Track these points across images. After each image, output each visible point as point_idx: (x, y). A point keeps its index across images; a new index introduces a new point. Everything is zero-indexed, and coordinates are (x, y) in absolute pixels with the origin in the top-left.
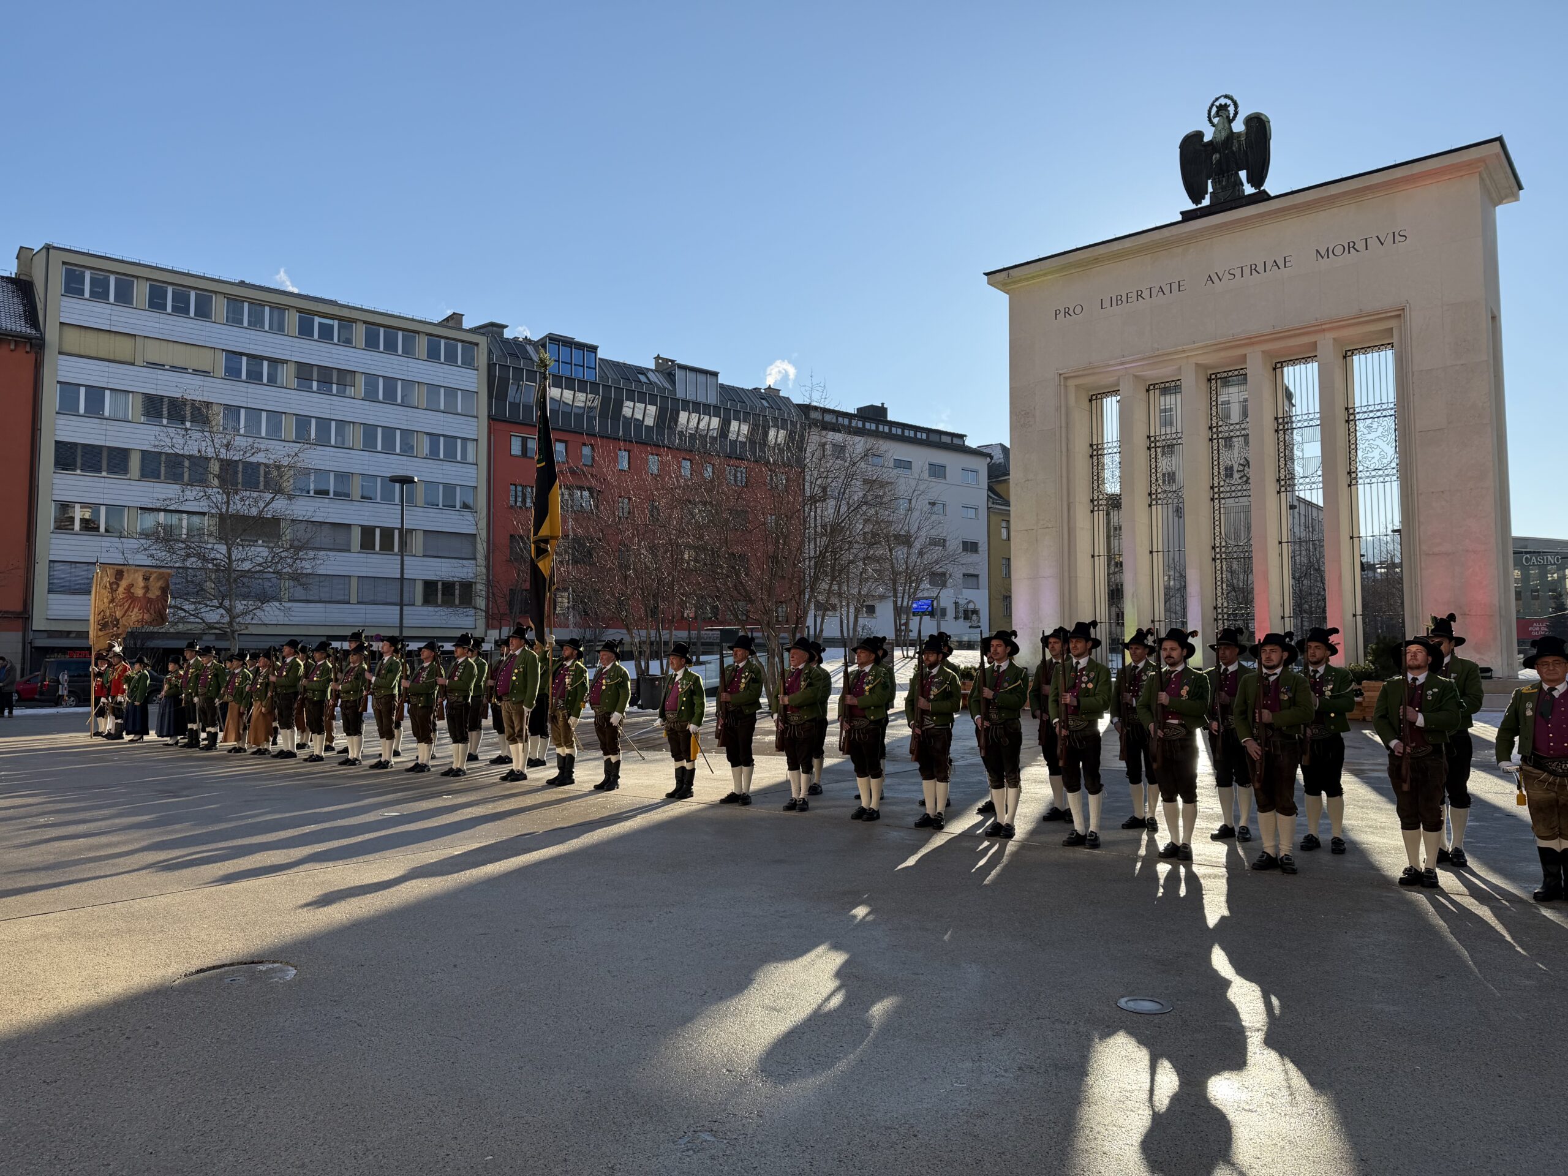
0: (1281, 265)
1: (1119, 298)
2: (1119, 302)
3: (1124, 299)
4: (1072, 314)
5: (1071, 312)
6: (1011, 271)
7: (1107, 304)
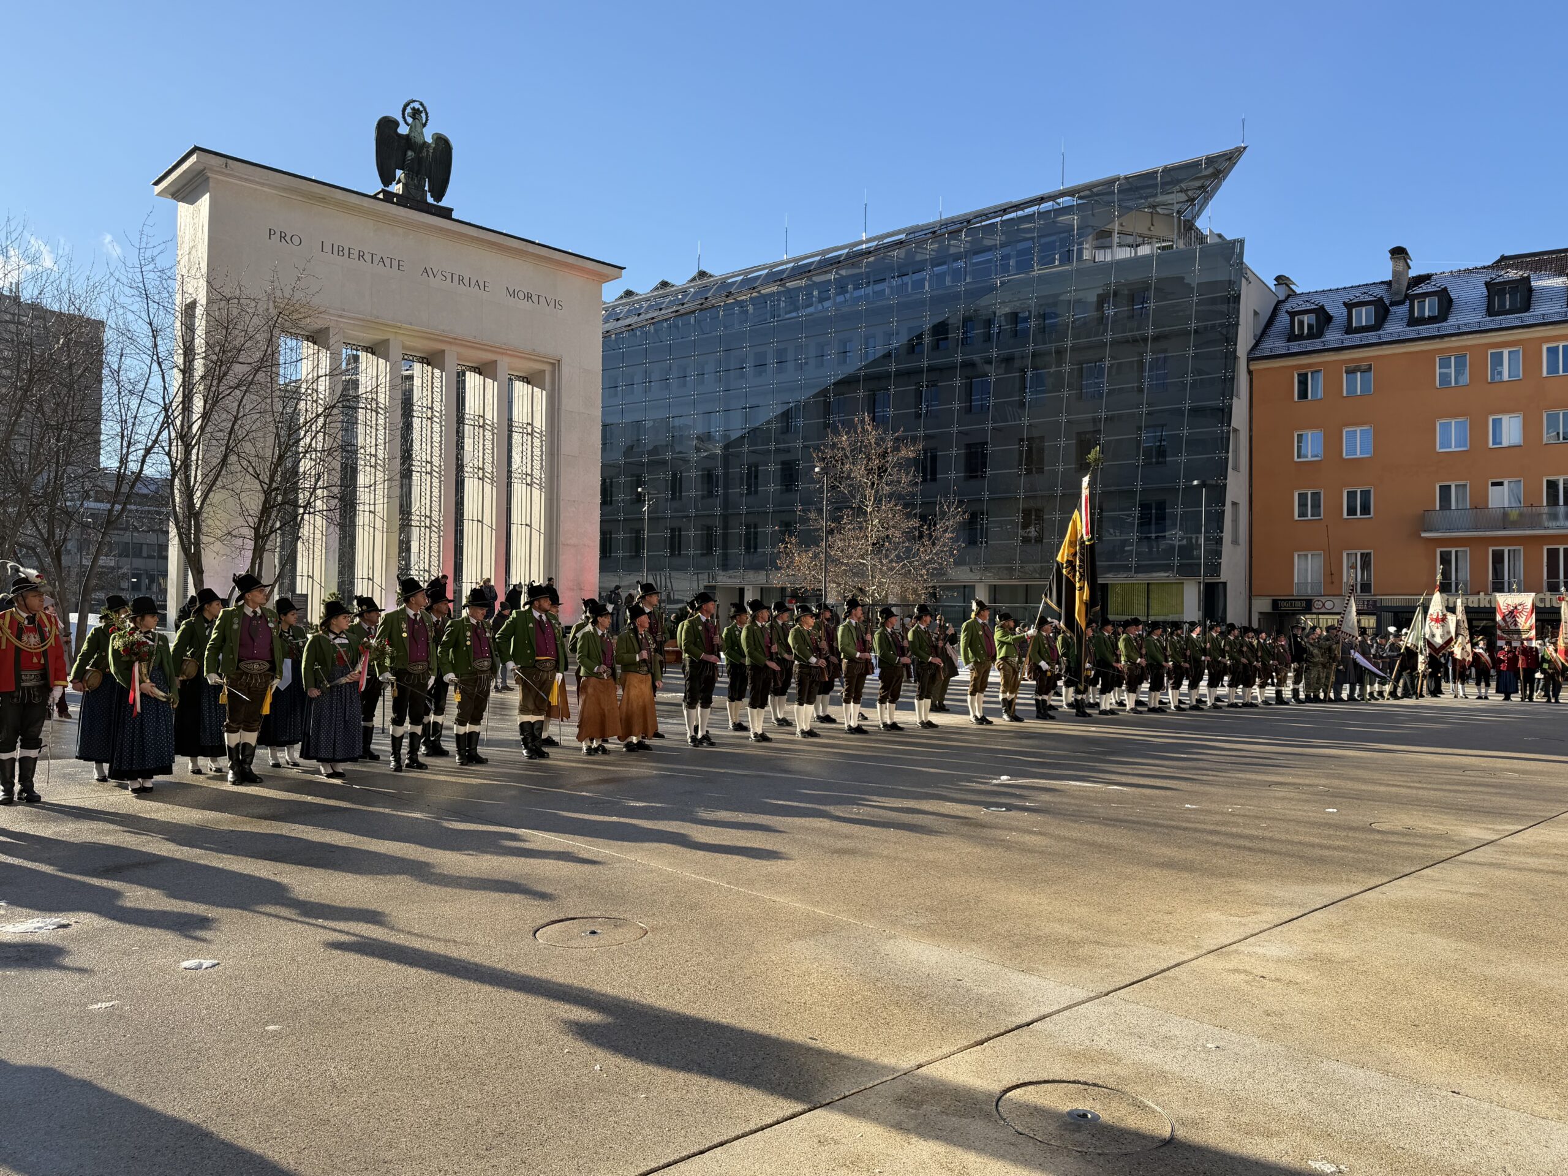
0: (482, 288)
1: (341, 249)
2: (341, 254)
3: (346, 252)
4: (289, 242)
5: (288, 238)
6: (230, 162)
7: (328, 248)
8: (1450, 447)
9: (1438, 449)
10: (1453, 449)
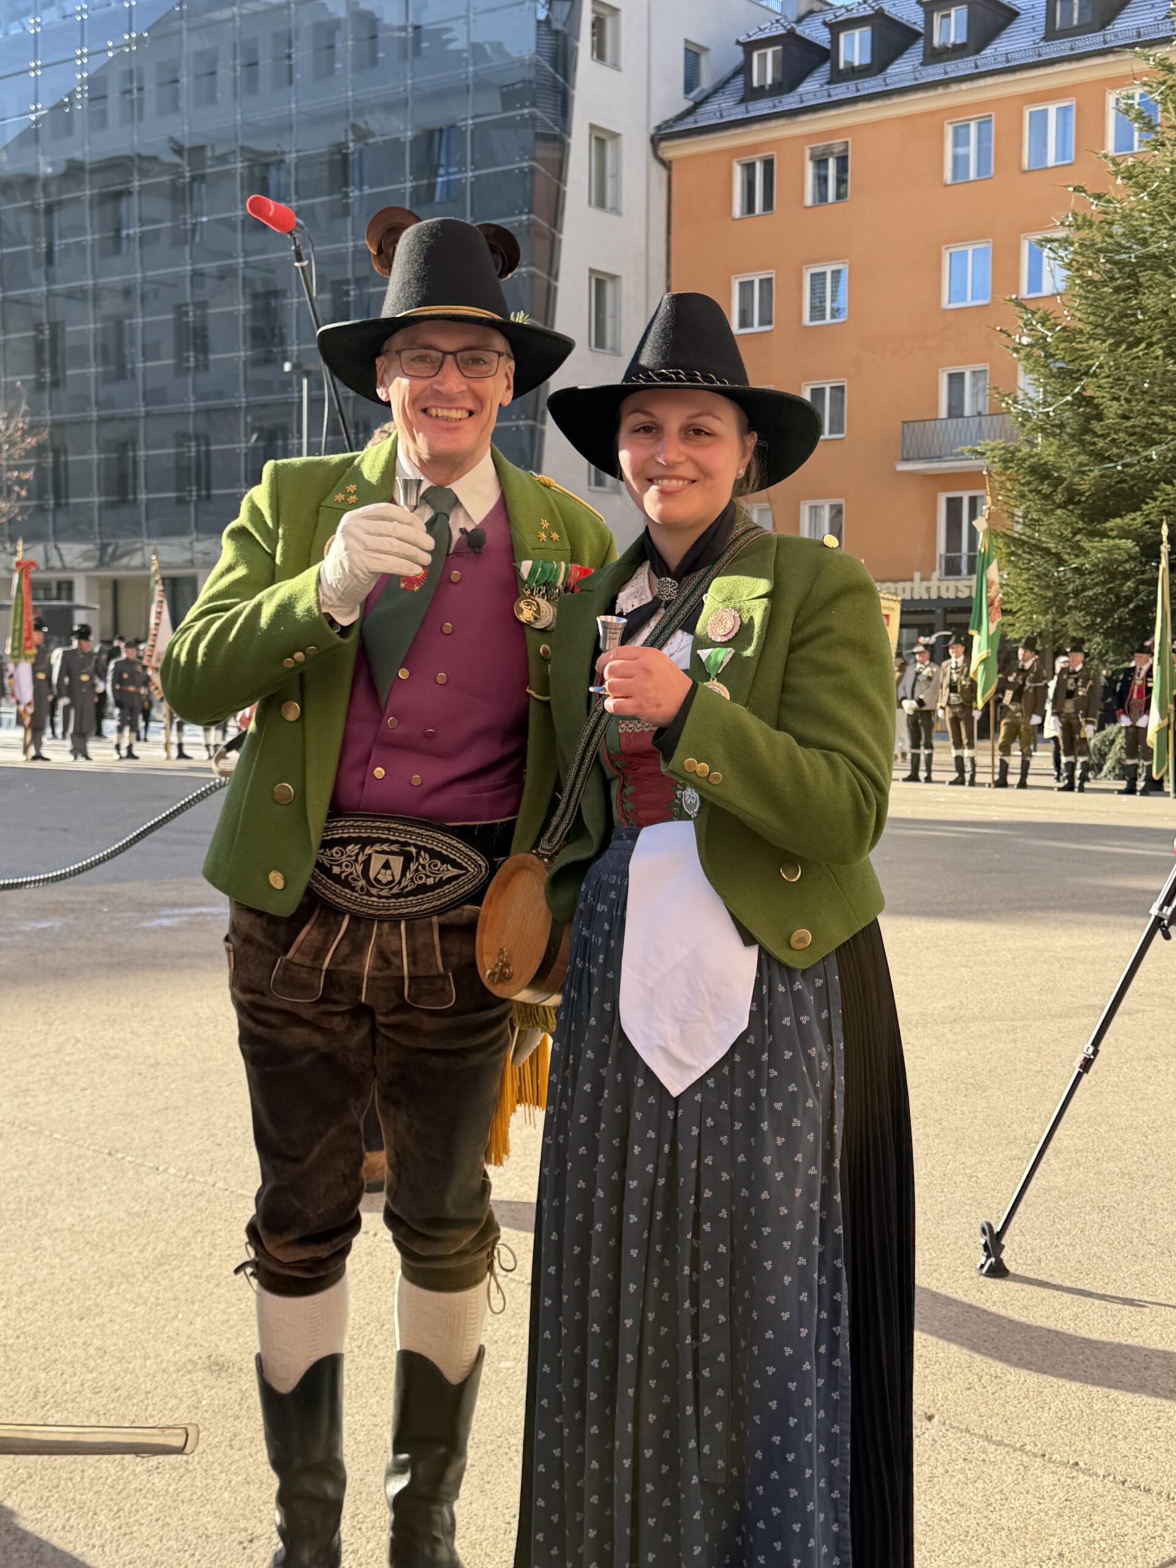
8: (965, 300)
9: (945, 303)
10: (969, 303)
